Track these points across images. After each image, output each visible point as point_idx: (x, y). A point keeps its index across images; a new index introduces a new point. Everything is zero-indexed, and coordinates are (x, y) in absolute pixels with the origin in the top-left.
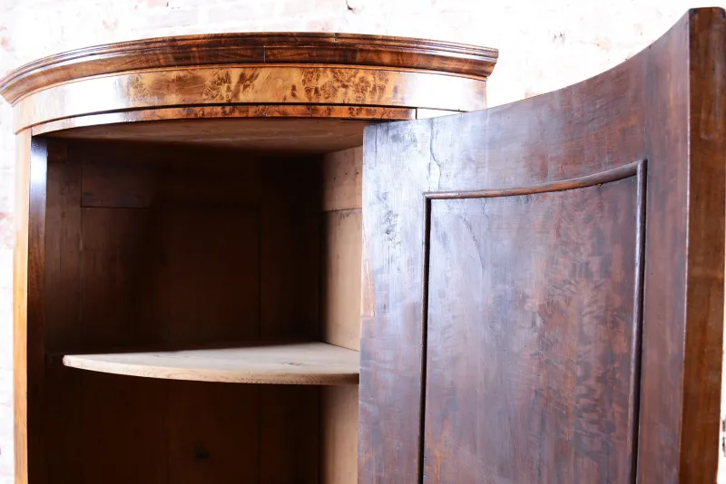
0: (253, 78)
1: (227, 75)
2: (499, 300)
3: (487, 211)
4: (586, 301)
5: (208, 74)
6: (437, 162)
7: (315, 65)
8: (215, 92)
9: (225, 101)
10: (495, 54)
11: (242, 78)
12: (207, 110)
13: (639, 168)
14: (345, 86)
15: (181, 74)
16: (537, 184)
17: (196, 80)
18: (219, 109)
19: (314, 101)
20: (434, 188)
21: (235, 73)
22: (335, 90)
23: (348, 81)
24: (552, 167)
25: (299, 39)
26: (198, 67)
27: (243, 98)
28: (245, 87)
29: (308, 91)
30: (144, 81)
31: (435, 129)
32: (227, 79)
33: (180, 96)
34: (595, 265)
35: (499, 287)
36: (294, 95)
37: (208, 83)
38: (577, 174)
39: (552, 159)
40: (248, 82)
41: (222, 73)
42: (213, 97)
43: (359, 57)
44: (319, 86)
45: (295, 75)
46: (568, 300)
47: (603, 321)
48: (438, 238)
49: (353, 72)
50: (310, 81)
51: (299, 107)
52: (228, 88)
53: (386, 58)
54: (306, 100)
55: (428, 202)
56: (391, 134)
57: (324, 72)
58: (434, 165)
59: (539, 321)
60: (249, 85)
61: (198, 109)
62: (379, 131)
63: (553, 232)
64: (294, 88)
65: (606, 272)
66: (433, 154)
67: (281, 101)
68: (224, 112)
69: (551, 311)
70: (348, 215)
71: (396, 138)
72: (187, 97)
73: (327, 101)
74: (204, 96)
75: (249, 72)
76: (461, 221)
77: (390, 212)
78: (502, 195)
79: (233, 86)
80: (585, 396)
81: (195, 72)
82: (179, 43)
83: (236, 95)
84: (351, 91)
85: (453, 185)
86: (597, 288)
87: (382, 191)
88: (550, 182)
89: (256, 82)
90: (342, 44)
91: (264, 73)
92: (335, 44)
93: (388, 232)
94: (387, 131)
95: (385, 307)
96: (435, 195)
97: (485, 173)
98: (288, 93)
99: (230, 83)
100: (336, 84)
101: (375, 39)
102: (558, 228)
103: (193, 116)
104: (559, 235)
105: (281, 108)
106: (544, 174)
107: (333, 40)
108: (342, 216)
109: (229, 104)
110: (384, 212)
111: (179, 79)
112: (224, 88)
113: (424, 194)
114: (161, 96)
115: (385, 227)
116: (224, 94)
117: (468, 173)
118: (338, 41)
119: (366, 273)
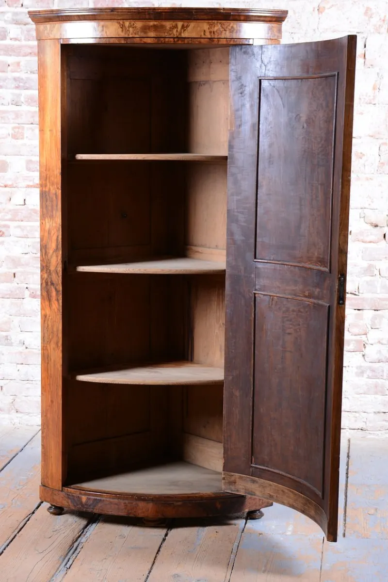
0: (187, 26)
1: (176, 25)
2: (290, 119)
3: (285, 85)
4: (321, 116)
5: (168, 24)
6: (264, 64)
7: (213, 21)
8: (171, 32)
9: (175, 36)
10: (286, 12)
11: (183, 26)
12: (167, 40)
13: (336, 74)
14: (225, 30)
15: (155, 23)
16: (305, 75)
17: (162, 27)
18: (172, 39)
19: (213, 37)
20: (263, 75)
21: (180, 24)
22: (221, 32)
23: (227, 28)
24: (311, 70)
25: (208, 11)
26: (163, 21)
27: (183, 35)
28: (184, 31)
29: (210, 32)
30: (137, 25)
31: (263, 50)
32: (176, 27)
33: (155, 33)
34: (324, 105)
35: (290, 114)
36: (204, 34)
37: (168, 28)
38: (320, 73)
39: (311, 67)
40: (185, 28)
41: (174, 24)
42: (170, 35)
43: (231, 18)
44: (215, 30)
45: (205, 26)
46: (315, 117)
47: (326, 122)
48: (264, 96)
49: (228, 24)
50: (211, 28)
51: (206, 39)
52: (177, 30)
53: (242, 18)
54: (209, 37)
55: (260, 81)
56: (243, 50)
57: (217, 24)
58: (263, 65)
59: (305, 126)
60: (185, 30)
61: (162, 39)
62: (238, 49)
63: (311, 93)
64: (205, 31)
65: (327, 106)
66: (262, 61)
67: (199, 37)
68: (174, 41)
69: (310, 121)
70: (204, 84)
71: (245, 53)
72: (158, 34)
73: (218, 37)
74: (166, 34)
75: (186, 24)
76: (274, 89)
77: (242, 85)
78: (292, 79)
79: (179, 30)
80: (321, 147)
81: (162, 23)
82: (157, 11)
83: (180, 34)
84: (228, 32)
85: (271, 74)
86: (325, 111)
87: (239, 76)
88: (311, 75)
89: (188, 29)
90: (226, 13)
91: (192, 24)
92: (222, 13)
93: (241, 93)
94: (241, 49)
95: (240, 125)
96: (263, 78)
97: (285, 70)
98: (202, 34)
99: (177, 28)
100: (222, 30)
101: (238, 10)
102: (312, 92)
103: (160, 42)
104: (312, 94)
105: (199, 39)
106: (308, 72)
107: (222, 11)
108: (200, 85)
109: (177, 38)
110: (240, 85)
111: (154, 26)
112: (175, 31)
113: (258, 77)
114: (145, 33)
115: (240, 91)
116: (175, 34)
117: (278, 69)
118: (224, 11)
119: (231, 111)
